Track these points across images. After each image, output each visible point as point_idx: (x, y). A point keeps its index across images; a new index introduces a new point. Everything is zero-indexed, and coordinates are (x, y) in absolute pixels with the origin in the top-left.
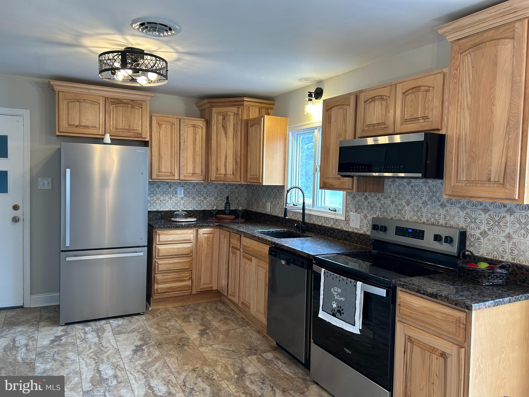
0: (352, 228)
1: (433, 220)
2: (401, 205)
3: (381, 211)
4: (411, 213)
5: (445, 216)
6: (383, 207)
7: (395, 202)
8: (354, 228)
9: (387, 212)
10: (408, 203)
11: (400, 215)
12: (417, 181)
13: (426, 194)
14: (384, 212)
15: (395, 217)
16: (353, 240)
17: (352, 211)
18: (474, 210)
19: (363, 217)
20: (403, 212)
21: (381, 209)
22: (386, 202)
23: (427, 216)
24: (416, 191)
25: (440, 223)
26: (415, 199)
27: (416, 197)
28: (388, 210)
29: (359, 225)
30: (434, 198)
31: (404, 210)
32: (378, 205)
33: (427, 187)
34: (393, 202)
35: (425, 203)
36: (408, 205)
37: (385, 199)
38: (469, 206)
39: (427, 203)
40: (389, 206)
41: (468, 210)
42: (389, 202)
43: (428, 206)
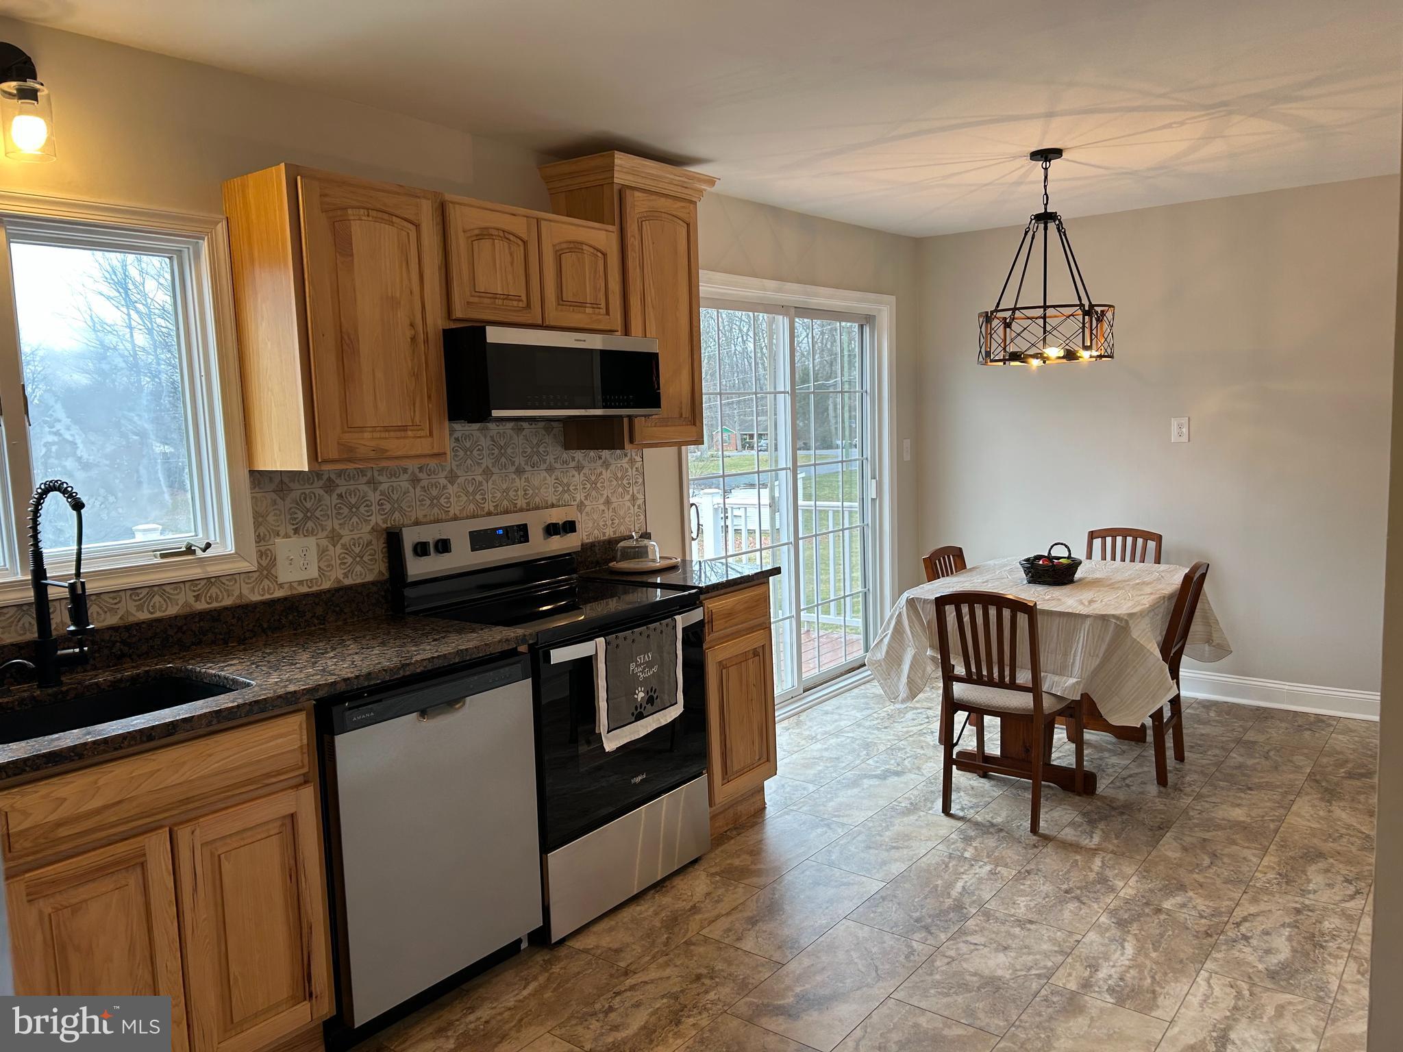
0: (286, 586)
1: (505, 502)
2: (436, 485)
3: (384, 510)
4: (461, 499)
5: (525, 491)
6: (389, 499)
7: (419, 480)
8: (295, 585)
9: (401, 510)
10: (452, 478)
11: (436, 510)
12: (501, 427)
13: (488, 452)
14: (393, 511)
15: (425, 516)
16: (309, 615)
17: (282, 533)
18: (564, 470)
19: (325, 542)
20: (442, 501)
21: (384, 507)
22: (394, 484)
23: (495, 497)
24: (466, 450)
25: (518, 506)
26: (467, 467)
27: (469, 461)
28: (404, 505)
29: (317, 568)
30: (503, 460)
31: (444, 497)
32: (374, 497)
33: (488, 438)
34: (415, 481)
35: (487, 473)
36: (452, 483)
37: (393, 479)
38: (558, 466)
39: (491, 471)
40: (405, 493)
41: (557, 473)
42: (405, 485)
43: (493, 478)
